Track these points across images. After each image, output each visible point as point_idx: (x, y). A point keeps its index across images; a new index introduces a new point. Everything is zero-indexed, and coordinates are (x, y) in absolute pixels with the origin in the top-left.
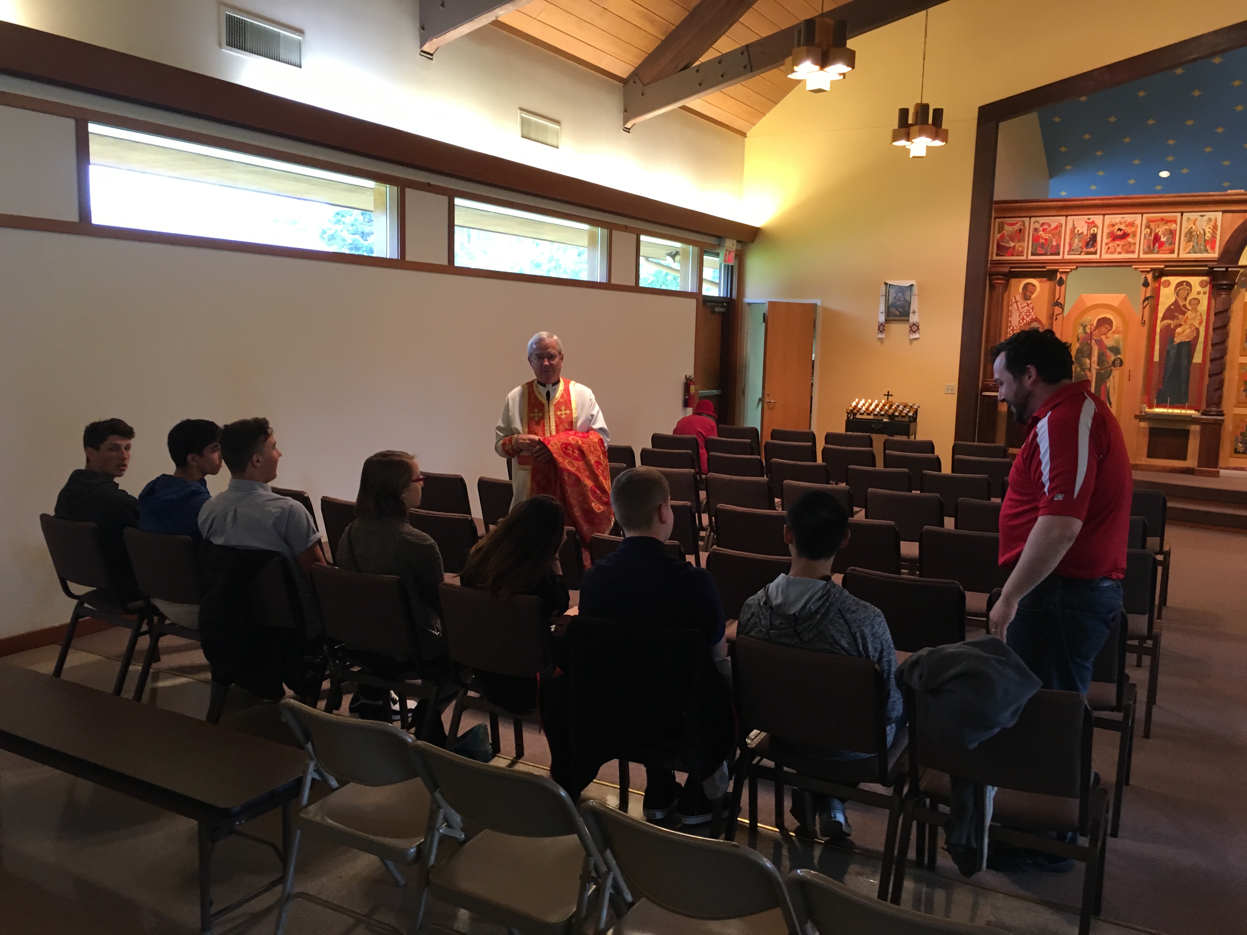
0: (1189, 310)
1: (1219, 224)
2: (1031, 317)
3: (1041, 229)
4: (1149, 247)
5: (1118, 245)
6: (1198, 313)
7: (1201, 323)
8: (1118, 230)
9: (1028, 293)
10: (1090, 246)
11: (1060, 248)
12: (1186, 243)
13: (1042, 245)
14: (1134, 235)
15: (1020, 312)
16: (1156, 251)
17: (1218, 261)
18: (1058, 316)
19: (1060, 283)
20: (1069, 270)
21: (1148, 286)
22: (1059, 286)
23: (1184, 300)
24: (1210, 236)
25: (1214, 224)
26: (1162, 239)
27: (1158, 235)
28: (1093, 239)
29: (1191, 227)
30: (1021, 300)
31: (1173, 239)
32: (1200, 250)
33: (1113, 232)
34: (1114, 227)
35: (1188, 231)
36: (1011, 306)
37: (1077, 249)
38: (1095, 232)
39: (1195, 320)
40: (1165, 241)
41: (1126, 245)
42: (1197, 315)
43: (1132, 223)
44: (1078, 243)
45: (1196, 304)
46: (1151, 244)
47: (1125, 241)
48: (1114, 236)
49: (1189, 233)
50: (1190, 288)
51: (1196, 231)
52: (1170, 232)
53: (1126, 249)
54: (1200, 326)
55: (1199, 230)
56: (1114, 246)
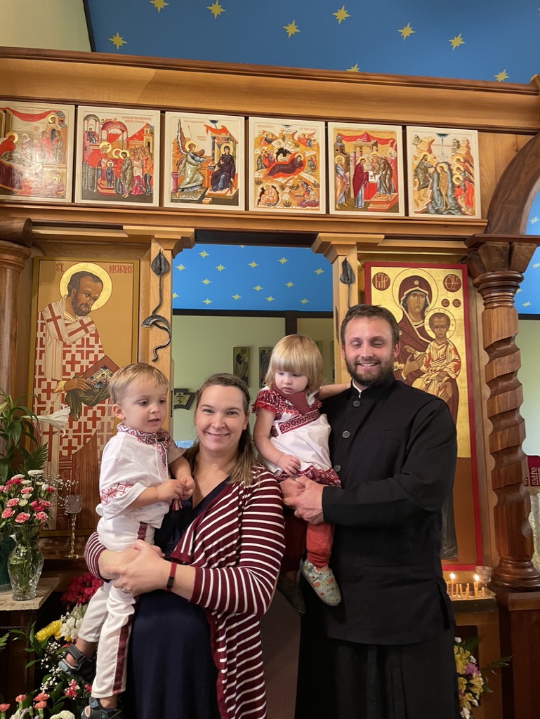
0: (432, 340)
1: (475, 154)
2: (92, 357)
3: (104, 135)
4: (347, 195)
5: (283, 188)
6: (450, 347)
7: (457, 368)
8: (278, 154)
9: (84, 298)
10: (220, 184)
11: (151, 185)
12: (419, 190)
13: (109, 176)
14: (314, 167)
15: (65, 345)
16: (361, 203)
17: (486, 229)
18: (159, 351)
19: (161, 268)
20: (179, 237)
21: (352, 282)
22: (158, 274)
23: (420, 318)
24: (461, 179)
25: (466, 154)
26: (370, 177)
27: (362, 169)
28: (227, 168)
29: (424, 158)
30: (66, 315)
31: (392, 179)
32: (446, 206)
33: (268, 157)
34: (270, 146)
35: (419, 164)
36: (42, 330)
37: (191, 187)
38: (231, 153)
39: (445, 362)
40: (376, 184)
41: (298, 186)
42: (448, 350)
43: (308, 139)
44: (194, 175)
45: (443, 327)
46: (350, 188)
47: (296, 179)
48: (274, 165)
49: (423, 168)
50: (427, 292)
51: (434, 165)
52: (385, 165)
53: (299, 196)
54: (457, 376)
55: (440, 165)
56: (273, 186)
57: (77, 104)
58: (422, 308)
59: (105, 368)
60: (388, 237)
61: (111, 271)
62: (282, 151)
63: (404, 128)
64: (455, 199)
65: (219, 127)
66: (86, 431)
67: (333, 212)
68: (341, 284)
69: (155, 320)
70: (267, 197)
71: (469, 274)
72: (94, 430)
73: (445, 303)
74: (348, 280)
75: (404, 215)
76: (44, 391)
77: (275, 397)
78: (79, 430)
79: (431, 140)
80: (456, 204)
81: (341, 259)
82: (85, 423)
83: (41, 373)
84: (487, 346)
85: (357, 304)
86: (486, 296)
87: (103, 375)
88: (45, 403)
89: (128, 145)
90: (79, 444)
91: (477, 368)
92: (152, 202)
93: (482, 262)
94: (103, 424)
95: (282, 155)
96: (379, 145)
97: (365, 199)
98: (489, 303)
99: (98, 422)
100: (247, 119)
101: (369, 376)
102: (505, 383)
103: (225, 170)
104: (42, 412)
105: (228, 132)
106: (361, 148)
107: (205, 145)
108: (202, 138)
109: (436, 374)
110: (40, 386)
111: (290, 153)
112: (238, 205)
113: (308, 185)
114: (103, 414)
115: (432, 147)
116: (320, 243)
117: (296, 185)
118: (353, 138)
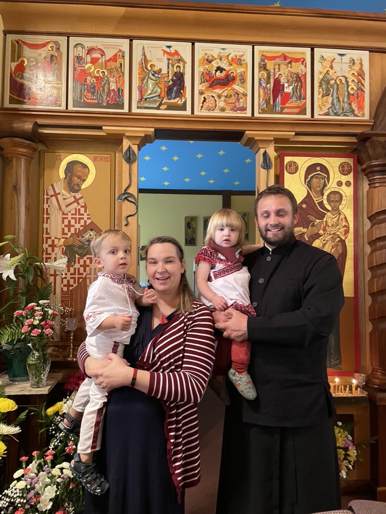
0: (328, 211)
1: (366, 68)
2: (82, 222)
3: (89, 59)
4: (267, 102)
5: (219, 97)
6: (342, 216)
8: (216, 71)
9: (76, 180)
10: (173, 95)
11: (123, 96)
12: (322, 97)
13: (93, 89)
14: (243, 81)
15: (63, 214)
16: (278, 109)
17: (373, 127)
18: (129, 219)
19: (130, 158)
20: (143, 135)
21: (269, 168)
22: (128, 162)
23: (320, 194)
24: (355, 88)
25: (359, 69)
26: (285, 88)
27: (279, 81)
28: (178, 82)
29: (327, 72)
30: (64, 192)
31: (302, 90)
32: (343, 110)
33: (209, 73)
34: (210, 65)
35: (323, 77)
36: (47, 203)
37: (152, 97)
38: (181, 71)
39: (338, 227)
40: (290, 93)
41: (231, 96)
42: (340, 218)
43: (239, 59)
44: (154, 88)
45: (337, 201)
46: (270, 97)
47: (230, 90)
48: (213, 80)
49: (326, 81)
50: (326, 176)
51: (335, 78)
52: (297, 79)
53: (232, 103)
54: (346, 237)
55: (339, 78)
56: (212, 96)
57: (68, 35)
58: (322, 187)
59: (92, 230)
60: (297, 134)
61: (94, 160)
62: (219, 69)
63: (312, 50)
64: (350, 104)
65: (173, 51)
66: (79, 274)
67: (256, 115)
68: (262, 170)
69: (126, 196)
70: (208, 104)
71: (359, 162)
72: (85, 274)
73: (340, 184)
74: (267, 166)
75: (310, 117)
76: (49, 246)
77: (211, 252)
78: (74, 274)
79: (332, 59)
80: (351, 108)
81: (262, 151)
82: (79, 269)
83: (47, 233)
84: (370, 215)
85: (273, 184)
86: (370, 179)
87: (90, 235)
88: (50, 254)
89: (106, 66)
90: (75, 283)
91: (361, 232)
92: (123, 109)
93: (368, 153)
94: (91, 269)
95: (219, 71)
96: (293, 63)
97: (281, 104)
98: (372, 183)
99: (87, 268)
100: (193, 44)
101: (276, 239)
102: (382, 243)
103: (177, 84)
104: (48, 260)
105: (179, 55)
106: (279, 65)
107: (162, 64)
108: (160, 60)
109: (330, 237)
110: (47, 243)
111: (225, 70)
112: (186, 110)
113: (238, 95)
114: (91, 262)
115: (333, 64)
116: (247, 138)
117: (229, 95)
118: (274, 58)
